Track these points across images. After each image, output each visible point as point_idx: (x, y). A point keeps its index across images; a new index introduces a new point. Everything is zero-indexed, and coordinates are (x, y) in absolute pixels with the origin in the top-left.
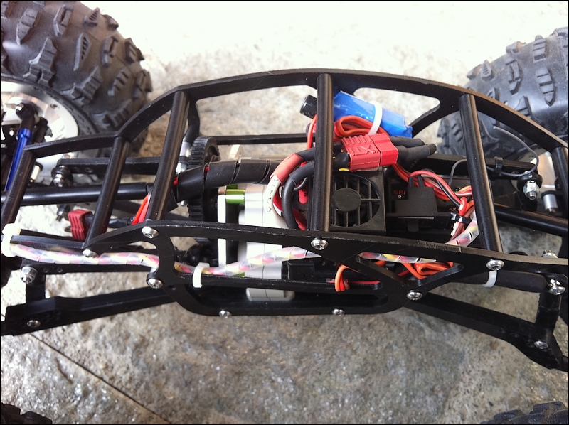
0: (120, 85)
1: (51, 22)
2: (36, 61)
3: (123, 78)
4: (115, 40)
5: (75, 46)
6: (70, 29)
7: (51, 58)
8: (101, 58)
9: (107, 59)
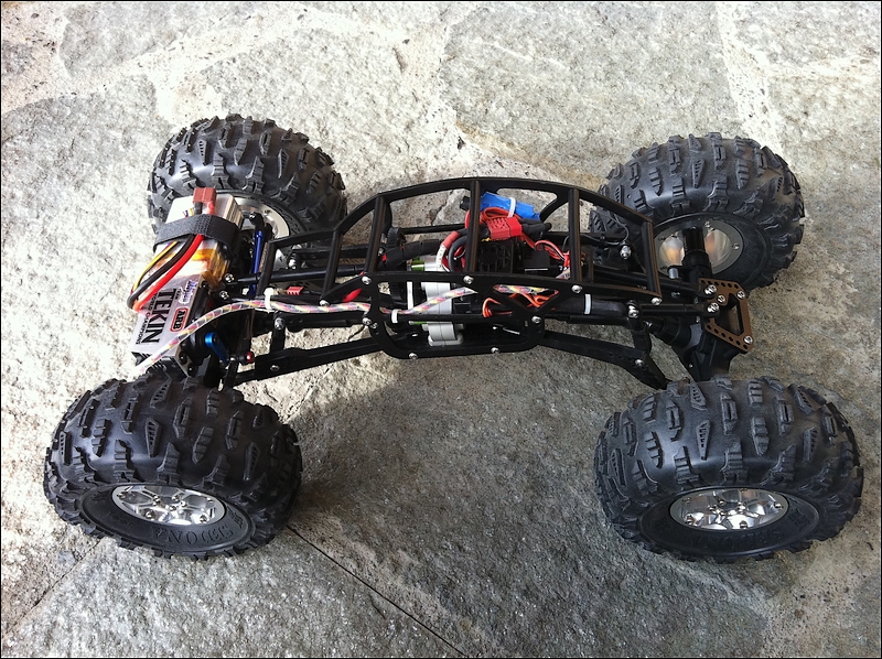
0: (315, 185)
1: (257, 146)
2: (250, 176)
3: (317, 179)
4: (306, 151)
5: (277, 159)
6: (272, 150)
7: (261, 172)
8: (298, 166)
9: (301, 166)
